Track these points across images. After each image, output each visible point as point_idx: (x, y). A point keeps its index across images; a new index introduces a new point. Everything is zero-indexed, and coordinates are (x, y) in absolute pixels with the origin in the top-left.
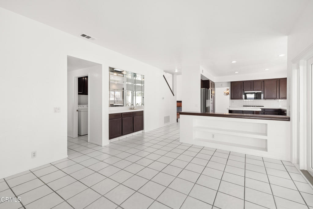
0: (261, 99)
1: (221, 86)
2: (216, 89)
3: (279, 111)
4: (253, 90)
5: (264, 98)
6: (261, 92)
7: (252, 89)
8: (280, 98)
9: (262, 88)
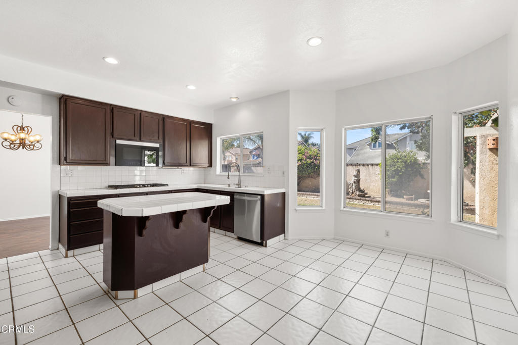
4: (141, 140)
6: (158, 145)
8: (191, 165)
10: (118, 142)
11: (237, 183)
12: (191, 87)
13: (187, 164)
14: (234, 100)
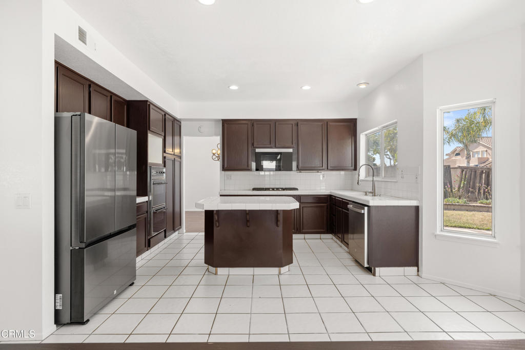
0: (291, 169)
1: (199, 133)
2: (185, 139)
3: (328, 198)
4: (276, 147)
5: (298, 169)
6: (291, 150)
7: (273, 145)
8: (329, 168)
9: (294, 142)
10: (258, 150)
11: (370, 190)
12: (306, 88)
13: (324, 168)
14: (363, 86)
